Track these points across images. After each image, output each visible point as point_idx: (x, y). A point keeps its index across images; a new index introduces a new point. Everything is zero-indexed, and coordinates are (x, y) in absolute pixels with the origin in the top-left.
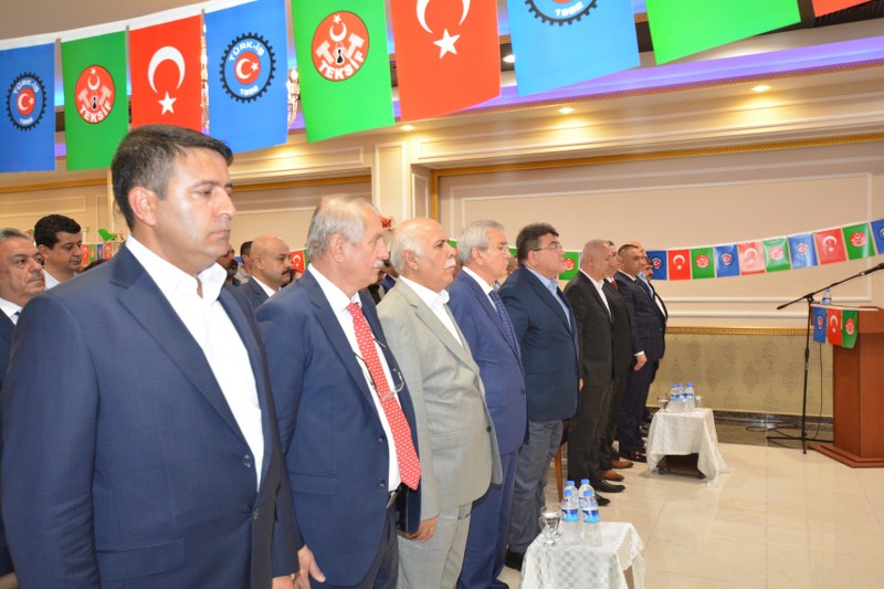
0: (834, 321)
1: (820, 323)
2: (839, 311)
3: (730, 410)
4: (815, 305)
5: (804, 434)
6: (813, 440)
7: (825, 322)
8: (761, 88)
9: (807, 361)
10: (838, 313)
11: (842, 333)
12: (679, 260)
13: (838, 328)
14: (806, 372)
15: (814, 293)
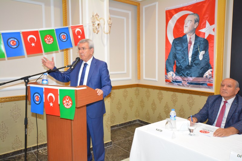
0: (51, 97)
1: (37, 99)
2: (57, 90)
4: (31, 85)
9: (26, 127)
13: (55, 103)
14: (26, 136)
15: (30, 77)
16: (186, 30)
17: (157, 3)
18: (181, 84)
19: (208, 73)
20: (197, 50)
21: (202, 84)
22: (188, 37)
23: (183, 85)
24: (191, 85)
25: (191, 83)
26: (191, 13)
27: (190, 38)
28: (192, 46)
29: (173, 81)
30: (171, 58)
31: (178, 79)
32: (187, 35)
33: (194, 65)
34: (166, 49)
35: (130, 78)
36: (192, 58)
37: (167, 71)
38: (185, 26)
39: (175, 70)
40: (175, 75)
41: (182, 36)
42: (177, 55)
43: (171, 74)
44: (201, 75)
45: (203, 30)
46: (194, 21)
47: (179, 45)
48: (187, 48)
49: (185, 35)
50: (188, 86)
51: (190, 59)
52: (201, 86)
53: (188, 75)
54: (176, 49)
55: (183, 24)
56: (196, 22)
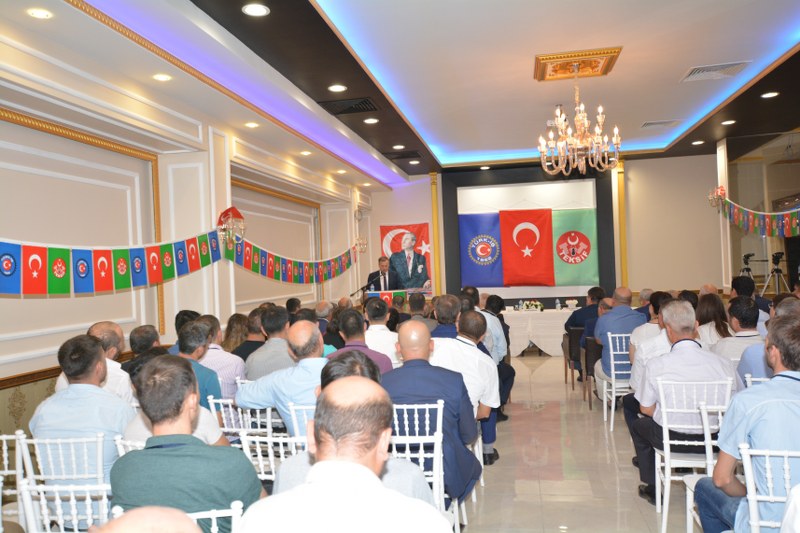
16: (405, 246)
19: (427, 283)
20: (415, 264)
22: (407, 253)
27: (409, 254)
28: (411, 261)
32: (405, 251)
33: (414, 277)
36: (411, 271)
38: (402, 242)
41: (400, 252)
42: (397, 269)
44: (422, 287)
45: (420, 248)
46: (411, 239)
47: (399, 260)
48: (406, 262)
49: (403, 252)
55: (401, 240)
56: (413, 240)
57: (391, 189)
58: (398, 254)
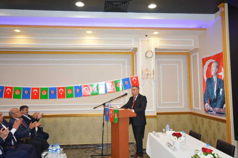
0: (111, 113)
1: (107, 114)
2: (113, 110)
3: (80, 144)
4: (106, 107)
5: (102, 153)
6: (105, 155)
7: (108, 113)
8: (89, 32)
9: (103, 127)
10: (112, 110)
11: (113, 117)
12: (61, 91)
13: (112, 116)
14: (103, 131)
15: (105, 103)
16: (213, 73)
17: (198, 53)
18: (212, 113)
20: (218, 88)
21: (223, 114)
23: (213, 114)
24: (218, 114)
25: (217, 113)
26: (214, 61)
27: (215, 78)
29: (208, 110)
30: (207, 93)
31: (210, 109)
32: (213, 77)
33: (218, 99)
34: (203, 86)
35: (183, 107)
36: (216, 93)
37: (205, 103)
38: (212, 70)
39: (209, 102)
40: (209, 106)
41: (211, 77)
42: (209, 91)
43: (207, 105)
44: (222, 107)
45: (220, 74)
46: (216, 67)
47: (210, 84)
49: (212, 76)
50: (216, 115)
51: (215, 94)
52: (222, 115)
53: (215, 107)
54: (208, 86)
55: (211, 68)
56: (217, 67)
57: (204, 29)
58: (210, 80)
